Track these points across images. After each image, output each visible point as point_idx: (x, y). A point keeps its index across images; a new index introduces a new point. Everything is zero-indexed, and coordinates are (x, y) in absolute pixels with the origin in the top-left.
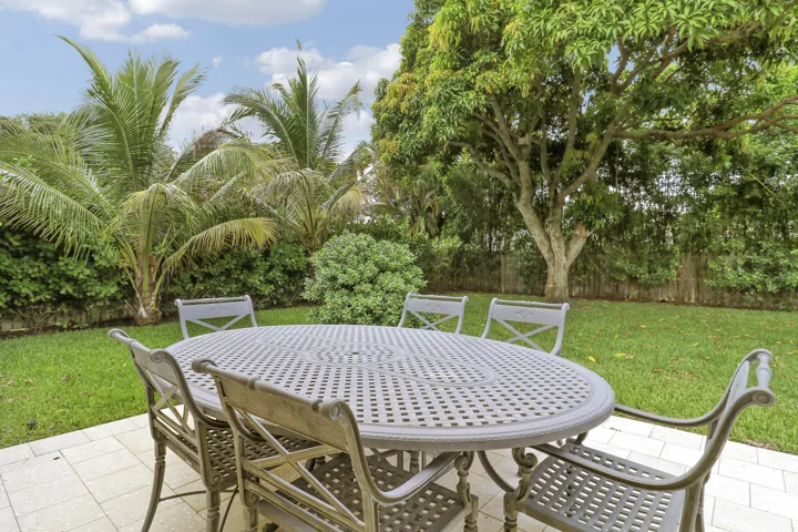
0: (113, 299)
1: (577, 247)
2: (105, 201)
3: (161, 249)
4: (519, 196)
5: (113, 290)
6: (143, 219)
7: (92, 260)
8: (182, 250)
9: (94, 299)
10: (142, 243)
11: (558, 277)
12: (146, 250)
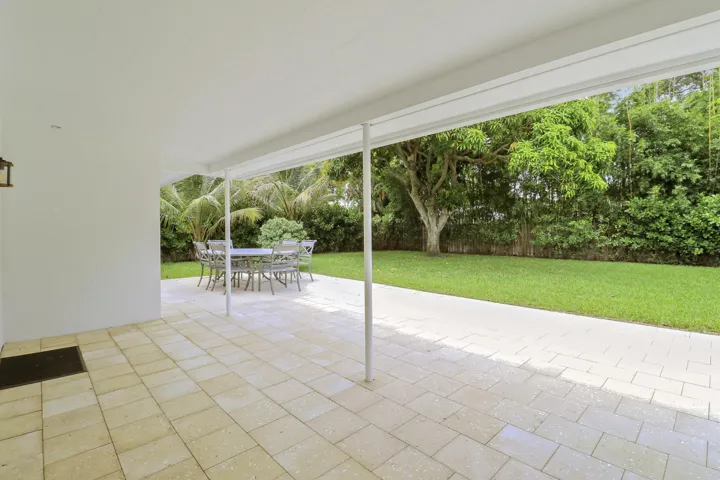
0: (184, 249)
1: (443, 220)
2: (180, 202)
3: (207, 224)
4: (411, 190)
5: (184, 244)
6: (198, 211)
7: (175, 230)
8: (216, 225)
9: (175, 249)
10: (197, 221)
11: (433, 238)
12: (199, 224)
